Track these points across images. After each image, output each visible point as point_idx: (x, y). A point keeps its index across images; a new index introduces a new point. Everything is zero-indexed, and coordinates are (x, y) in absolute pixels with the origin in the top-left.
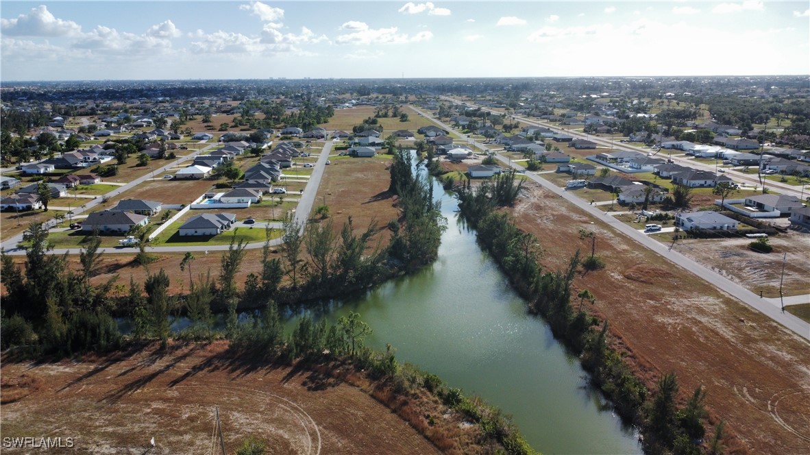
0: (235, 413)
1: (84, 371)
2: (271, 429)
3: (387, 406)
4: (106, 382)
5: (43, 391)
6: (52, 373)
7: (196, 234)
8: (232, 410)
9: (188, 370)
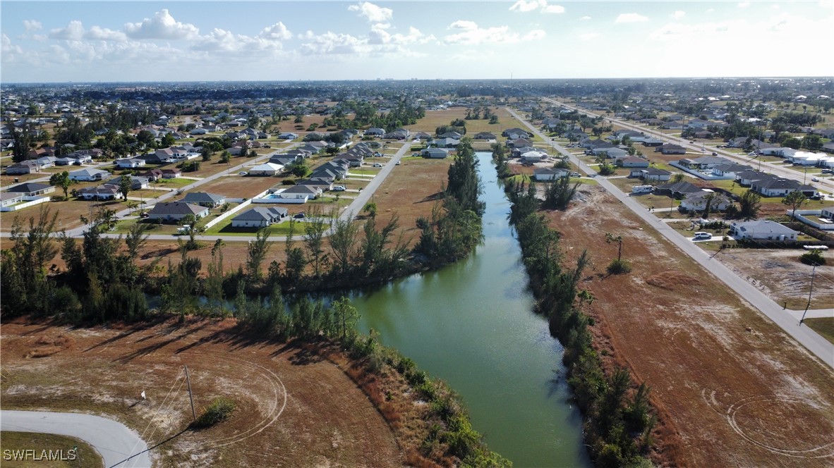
0: (222, 379)
1: (111, 336)
2: (247, 393)
4: (124, 346)
5: (72, 350)
6: (84, 336)
8: (220, 375)
9: (196, 341)
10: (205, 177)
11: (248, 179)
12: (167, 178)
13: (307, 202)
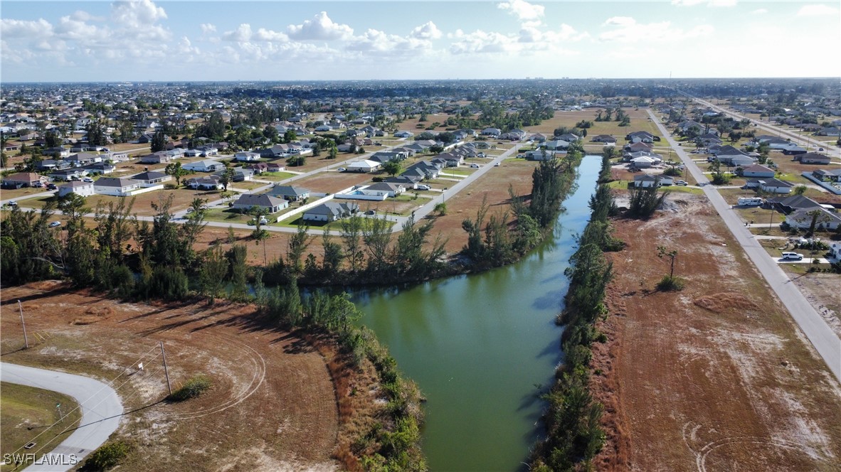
3: (331, 375)
5: (109, 321)
6: (126, 309)
7: (316, 219)
10: (306, 171)
11: (345, 175)
12: (271, 171)
13: (386, 200)
